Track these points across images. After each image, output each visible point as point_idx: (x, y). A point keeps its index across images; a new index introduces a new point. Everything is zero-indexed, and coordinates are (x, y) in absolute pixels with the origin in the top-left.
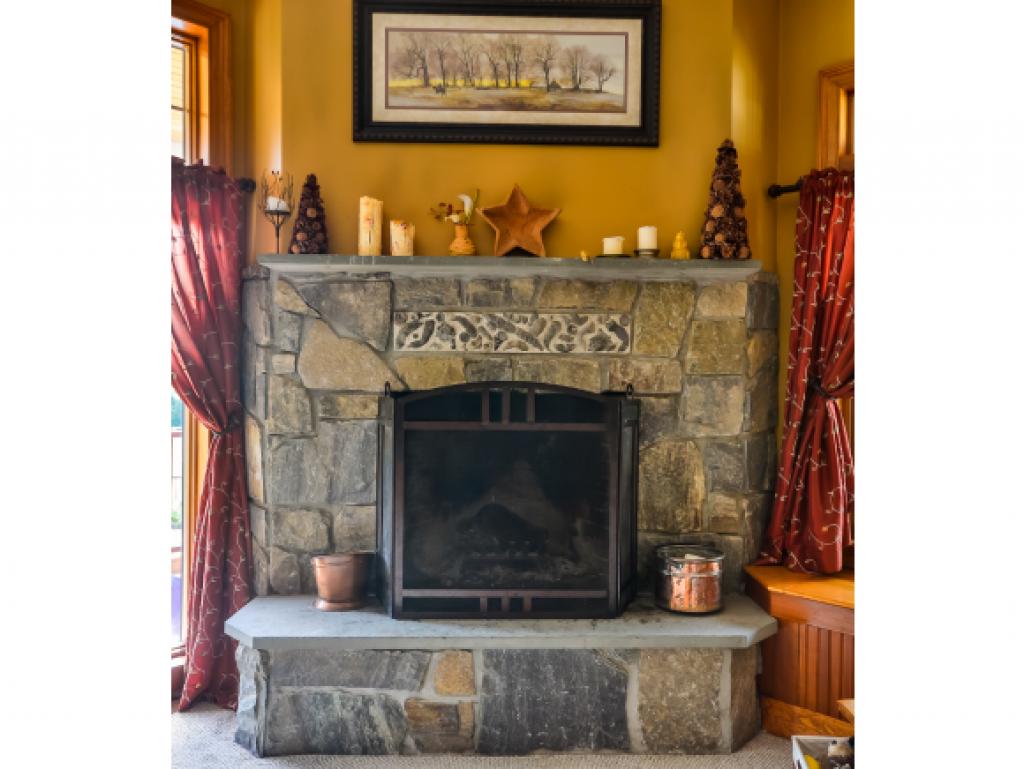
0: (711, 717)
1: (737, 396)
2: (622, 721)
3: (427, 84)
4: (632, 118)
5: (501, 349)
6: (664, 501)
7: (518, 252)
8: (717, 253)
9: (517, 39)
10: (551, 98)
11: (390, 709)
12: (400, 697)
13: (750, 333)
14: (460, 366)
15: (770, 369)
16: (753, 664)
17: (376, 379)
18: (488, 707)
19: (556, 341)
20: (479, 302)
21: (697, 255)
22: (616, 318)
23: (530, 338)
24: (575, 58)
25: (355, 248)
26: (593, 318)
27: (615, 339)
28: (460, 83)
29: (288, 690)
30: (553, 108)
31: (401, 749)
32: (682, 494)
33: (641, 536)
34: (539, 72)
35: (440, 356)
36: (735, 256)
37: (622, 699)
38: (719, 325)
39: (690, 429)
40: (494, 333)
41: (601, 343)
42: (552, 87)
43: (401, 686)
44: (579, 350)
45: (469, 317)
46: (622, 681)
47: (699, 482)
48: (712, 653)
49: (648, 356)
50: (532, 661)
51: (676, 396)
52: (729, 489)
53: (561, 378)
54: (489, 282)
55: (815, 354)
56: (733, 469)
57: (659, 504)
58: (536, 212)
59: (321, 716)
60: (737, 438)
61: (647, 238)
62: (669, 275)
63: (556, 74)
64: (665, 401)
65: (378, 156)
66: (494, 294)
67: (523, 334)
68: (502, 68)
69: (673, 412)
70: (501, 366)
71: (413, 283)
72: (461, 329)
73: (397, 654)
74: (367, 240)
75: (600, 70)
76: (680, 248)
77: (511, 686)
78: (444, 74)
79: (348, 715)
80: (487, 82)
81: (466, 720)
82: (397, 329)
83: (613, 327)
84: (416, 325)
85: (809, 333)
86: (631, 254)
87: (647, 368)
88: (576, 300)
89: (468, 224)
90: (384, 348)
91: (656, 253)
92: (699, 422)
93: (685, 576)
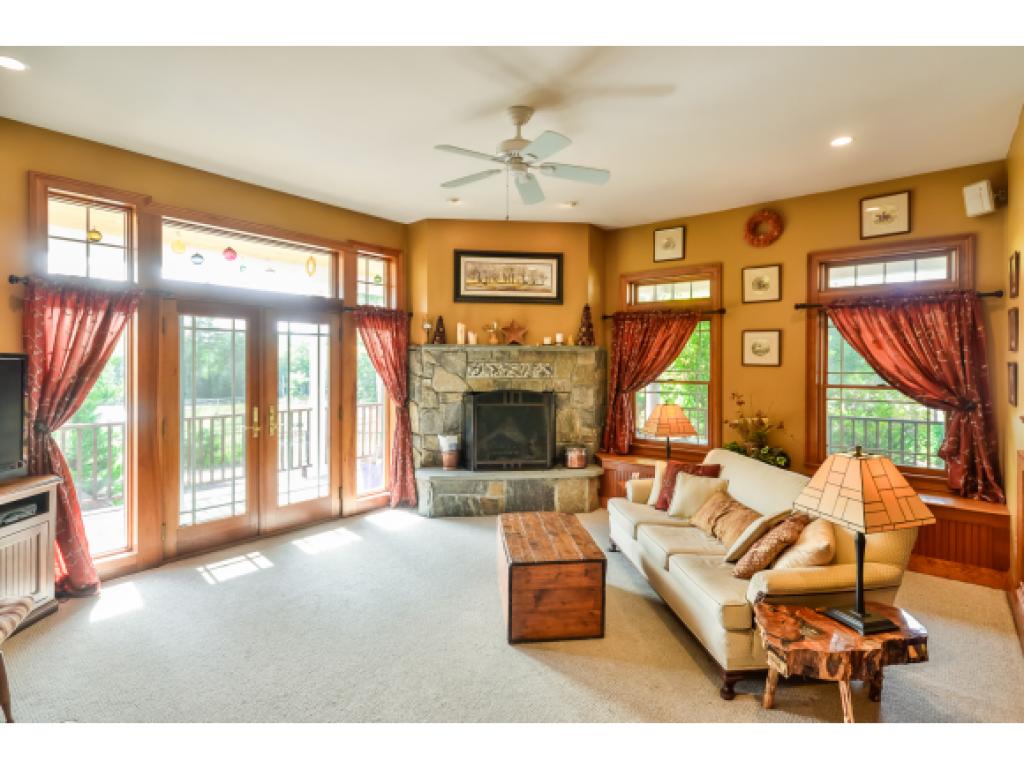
0: (582, 500)
1: (591, 392)
2: (553, 503)
3: (480, 281)
4: (553, 294)
5: (508, 376)
6: (566, 430)
7: (514, 343)
8: (583, 344)
9: (513, 266)
10: (525, 287)
11: (475, 501)
12: (478, 497)
13: (596, 370)
14: (491, 382)
15: (604, 382)
16: (596, 484)
17: (462, 388)
18: (508, 499)
19: (527, 373)
20: (499, 360)
21: (576, 344)
22: (548, 365)
23: (517, 372)
24: (533, 273)
25: (455, 342)
26: (540, 365)
27: (548, 372)
28: (492, 281)
29: (440, 495)
30: (526, 290)
31: (479, 515)
32: (572, 428)
33: (557, 444)
34: (520, 278)
35: (484, 379)
36: (590, 345)
37: (553, 496)
38: (585, 367)
39: (575, 404)
40: (504, 370)
41: (543, 373)
42: (525, 283)
43: (479, 493)
44: (535, 376)
45: (495, 365)
46: (552, 490)
47: (578, 424)
48: (582, 479)
49: (560, 378)
50: (523, 483)
51: (569, 393)
52: (589, 426)
53: (529, 387)
54: (502, 352)
55: (618, 377)
56: (590, 418)
57: (563, 431)
58: (520, 329)
59: (451, 504)
60: (592, 408)
61: (559, 338)
62: (564, 349)
63: (526, 278)
64: (566, 395)
65: (462, 307)
66: (504, 357)
67: (515, 371)
68: (507, 275)
69: (569, 398)
70: (507, 383)
71: (475, 352)
72: (492, 369)
73: (477, 482)
74: (460, 339)
75: (542, 277)
76: (571, 341)
77: (515, 492)
78: (486, 278)
79: (460, 503)
80: (502, 281)
81: (501, 504)
82: (469, 370)
83: (548, 368)
84: (475, 368)
85: (616, 369)
86: (554, 343)
87: (559, 382)
88: (534, 358)
89: (497, 333)
90: (463, 378)
91: (562, 343)
92: (578, 402)
93: (573, 455)
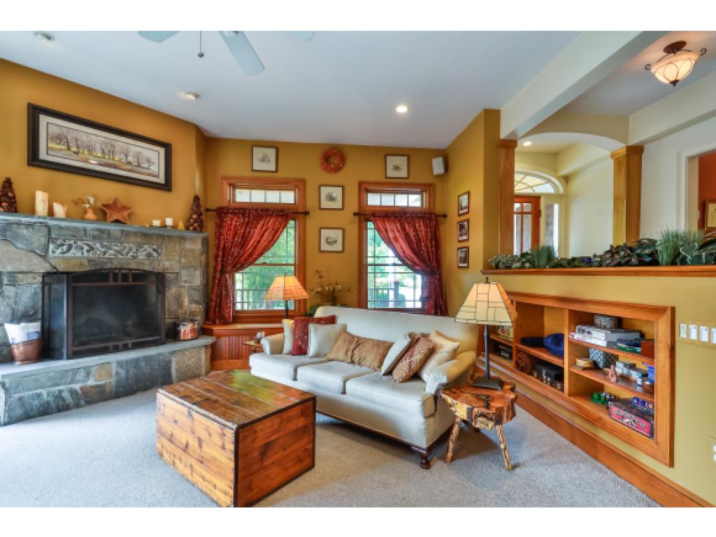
0: (199, 367)
1: (198, 273)
2: (170, 375)
3: (69, 149)
4: (161, 180)
5: (106, 256)
6: (174, 307)
7: (117, 221)
8: (195, 229)
9: (113, 142)
10: (128, 167)
11: (73, 392)
12: (77, 387)
13: (202, 254)
14: (86, 262)
15: (207, 264)
16: (209, 350)
17: (43, 267)
18: (118, 382)
19: (131, 254)
20: (94, 238)
21: (187, 229)
22: (155, 247)
23: (120, 252)
24: (138, 155)
25: (32, 212)
26: (146, 246)
27: (155, 254)
28: (86, 152)
30: (130, 171)
31: (78, 406)
32: (180, 305)
33: (166, 320)
34: (123, 156)
35: (74, 258)
36: (201, 231)
37: (170, 368)
38: (192, 251)
39: (183, 284)
40: (103, 250)
41: (149, 255)
42: (129, 163)
43: (78, 382)
44: (140, 257)
45: (90, 243)
46: (170, 362)
47: (186, 301)
48: (199, 348)
49: (168, 260)
51: (177, 273)
52: (196, 302)
53: (133, 266)
54: (100, 230)
55: (222, 261)
56: (197, 296)
57: (172, 309)
58: (125, 208)
59: (36, 402)
60: (198, 286)
61: (169, 222)
62: (175, 233)
63: (130, 159)
64: (174, 275)
65: (41, 174)
66: (101, 235)
67: (116, 251)
68: (106, 150)
69: (177, 278)
70: (106, 263)
71: (60, 228)
72: (86, 248)
73: (75, 371)
74: (41, 208)
75: (149, 161)
76: (181, 225)
77: (128, 372)
78: (78, 147)
79: (51, 399)
80: (99, 155)
81: (108, 389)
82: (51, 247)
83: (154, 250)
84: (63, 245)
85: (221, 254)
86: (164, 226)
87: (167, 264)
88: (139, 239)
89: (95, 209)
90: (44, 257)
91: (172, 227)
92: (186, 281)
93: (186, 329)
